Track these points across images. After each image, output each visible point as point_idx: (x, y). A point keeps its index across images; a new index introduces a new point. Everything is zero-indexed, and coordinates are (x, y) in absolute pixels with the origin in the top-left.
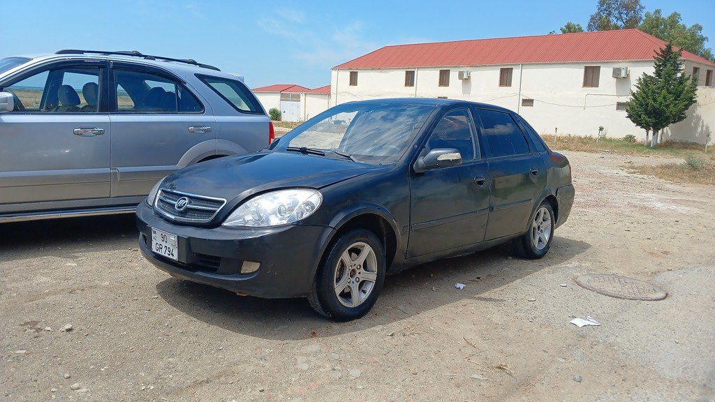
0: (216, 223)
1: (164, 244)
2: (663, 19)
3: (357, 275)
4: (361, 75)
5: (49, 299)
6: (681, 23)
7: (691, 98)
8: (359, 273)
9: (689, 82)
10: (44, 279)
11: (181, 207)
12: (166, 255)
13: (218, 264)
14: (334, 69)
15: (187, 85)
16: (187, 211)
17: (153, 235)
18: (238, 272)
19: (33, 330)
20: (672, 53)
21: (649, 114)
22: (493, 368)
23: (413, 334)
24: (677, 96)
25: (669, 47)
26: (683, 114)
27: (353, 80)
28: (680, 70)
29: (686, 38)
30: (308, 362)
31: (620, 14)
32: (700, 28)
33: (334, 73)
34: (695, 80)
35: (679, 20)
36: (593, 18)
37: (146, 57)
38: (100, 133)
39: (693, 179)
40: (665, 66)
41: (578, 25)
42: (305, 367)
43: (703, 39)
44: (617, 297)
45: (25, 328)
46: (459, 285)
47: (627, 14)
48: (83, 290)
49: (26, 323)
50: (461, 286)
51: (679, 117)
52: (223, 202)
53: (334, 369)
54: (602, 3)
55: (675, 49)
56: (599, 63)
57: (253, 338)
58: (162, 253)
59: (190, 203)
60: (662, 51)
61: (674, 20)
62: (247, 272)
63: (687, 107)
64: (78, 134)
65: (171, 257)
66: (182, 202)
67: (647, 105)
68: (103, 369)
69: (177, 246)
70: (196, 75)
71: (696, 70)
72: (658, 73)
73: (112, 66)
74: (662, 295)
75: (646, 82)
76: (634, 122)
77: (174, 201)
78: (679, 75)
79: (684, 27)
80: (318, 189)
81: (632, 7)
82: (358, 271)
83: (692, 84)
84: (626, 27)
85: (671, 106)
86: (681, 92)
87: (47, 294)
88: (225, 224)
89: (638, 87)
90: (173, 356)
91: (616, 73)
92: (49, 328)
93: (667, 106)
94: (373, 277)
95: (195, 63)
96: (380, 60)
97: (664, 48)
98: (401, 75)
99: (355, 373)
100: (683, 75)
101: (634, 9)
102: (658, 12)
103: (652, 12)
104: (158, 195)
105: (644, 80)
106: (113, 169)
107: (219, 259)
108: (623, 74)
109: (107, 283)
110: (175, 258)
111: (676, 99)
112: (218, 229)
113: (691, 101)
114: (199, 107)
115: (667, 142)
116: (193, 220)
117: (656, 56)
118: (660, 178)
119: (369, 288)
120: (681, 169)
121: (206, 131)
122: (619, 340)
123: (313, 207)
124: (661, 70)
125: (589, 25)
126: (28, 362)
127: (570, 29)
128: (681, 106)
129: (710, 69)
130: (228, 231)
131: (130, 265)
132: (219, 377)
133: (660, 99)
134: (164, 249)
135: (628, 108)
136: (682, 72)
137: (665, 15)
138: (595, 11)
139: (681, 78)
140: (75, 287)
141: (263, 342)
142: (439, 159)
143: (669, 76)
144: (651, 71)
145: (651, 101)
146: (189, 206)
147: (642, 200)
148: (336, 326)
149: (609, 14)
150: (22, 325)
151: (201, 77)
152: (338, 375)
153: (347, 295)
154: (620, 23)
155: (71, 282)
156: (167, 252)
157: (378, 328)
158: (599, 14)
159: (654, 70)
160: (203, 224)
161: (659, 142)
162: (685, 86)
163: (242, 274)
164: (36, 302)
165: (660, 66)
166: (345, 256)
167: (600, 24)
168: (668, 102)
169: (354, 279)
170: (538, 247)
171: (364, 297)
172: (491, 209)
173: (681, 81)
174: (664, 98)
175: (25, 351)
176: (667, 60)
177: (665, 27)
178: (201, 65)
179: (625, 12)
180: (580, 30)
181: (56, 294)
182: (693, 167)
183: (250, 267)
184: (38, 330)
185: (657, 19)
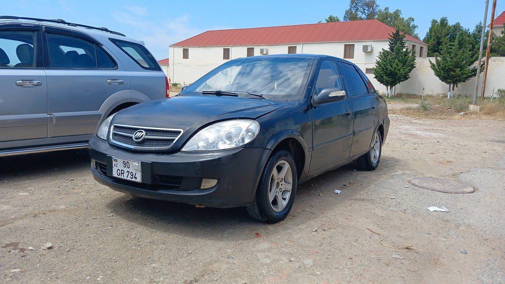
0: (176, 149)
1: (126, 170)
2: (390, 14)
3: (280, 186)
4: (192, 51)
5: (19, 223)
6: (401, 16)
7: (413, 65)
8: (282, 185)
9: (410, 54)
10: (5, 207)
11: (140, 138)
12: (129, 178)
13: (180, 183)
14: (171, 46)
15: (103, 47)
16: (145, 141)
17: (114, 163)
18: (198, 188)
19: (17, 251)
20: (400, 36)
21: (388, 75)
22: (402, 249)
23: (330, 228)
24: (404, 63)
25: (398, 32)
26: (408, 75)
27: (186, 55)
28: (405, 47)
29: (404, 26)
30: (267, 257)
31: (364, 9)
32: (413, 20)
33: (171, 49)
34: (414, 53)
35: (400, 15)
36: (347, 12)
37: (69, 24)
38: (39, 85)
39: (427, 116)
40: (396, 44)
41: (336, 17)
42: (268, 261)
43: (414, 27)
44: (446, 193)
45: (8, 249)
46: (337, 191)
47: (368, 10)
48: (44, 214)
49: (7, 245)
50: (339, 192)
51: (406, 78)
52: (179, 132)
53: (290, 261)
54: (352, 2)
55: (401, 33)
56: (354, 42)
57: (211, 242)
58: (125, 177)
59: (147, 134)
60: (394, 34)
61: (397, 14)
62: (206, 187)
63: (410, 70)
64: (20, 86)
65: (134, 180)
66: (139, 134)
67: (387, 69)
68: (99, 279)
69: (140, 170)
70: (110, 39)
71: (414, 46)
72: (392, 49)
73: (44, 29)
74: (472, 189)
75: (384, 55)
76: (379, 81)
77: (131, 134)
78: (404, 50)
79: (403, 19)
80: (255, 119)
81: (370, 5)
82: (280, 183)
83: (412, 55)
84: (368, 19)
85: (402, 70)
86: (406, 61)
87: (15, 219)
88: (183, 149)
89: (379, 58)
90: (153, 262)
91: (365, 48)
92: (31, 248)
93: (399, 70)
94: (290, 187)
95: (106, 30)
96: (205, 40)
97: (395, 32)
98: (220, 51)
99: (308, 262)
100: (407, 50)
101: (373, 7)
102: (387, 9)
103: (383, 9)
104: (112, 130)
105: (384, 53)
106: (49, 114)
107: (181, 178)
108: (369, 50)
109: (63, 207)
110: (139, 179)
111: (403, 66)
112: (178, 154)
113: (412, 66)
114: (113, 64)
115: (398, 94)
116: (153, 148)
117: (390, 37)
118: (407, 116)
119: (288, 196)
120: (418, 110)
121: (120, 83)
122: (471, 221)
123: (254, 134)
124: (393, 47)
125: (345, 17)
126: (26, 279)
127: (331, 19)
128: (407, 70)
129: (422, 46)
130: (188, 155)
131: (74, 191)
132: (203, 276)
133: (394, 66)
134: (126, 174)
135: (375, 72)
136: (406, 48)
137: (391, 11)
138: (348, 8)
139: (406, 52)
140: (36, 212)
141: (221, 244)
142: (330, 95)
143: (399, 50)
144: (387, 47)
145: (389, 67)
146: (146, 137)
147: (406, 130)
148: (271, 227)
149: (357, 10)
150: (4, 247)
151: (113, 41)
152: (297, 265)
153: (275, 202)
154: (364, 16)
155: (31, 208)
156: (130, 175)
157: (304, 226)
158: (350, 9)
159: (389, 47)
160: (164, 150)
161: (393, 94)
162: (409, 57)
163: (203, 189)
164: (8, 226)
165: (392, 44)
166: (275, 171)
167: (351, 16)
168: (399, 68)
169: (278, 190)
170: (374, 161)
171: (285, 203)
172: (354, 134)
173: (406, 53)
174: (397, 65)
175: (19, 270)
176: (397, 40)
177: (392, 19)
178: (111, 32)
179: (367, 9)
180: (338, 20)
181: (22, 219)
182: (425, 108)
183: (209, 184)
184: (22, 250)
185: (387, 13)
